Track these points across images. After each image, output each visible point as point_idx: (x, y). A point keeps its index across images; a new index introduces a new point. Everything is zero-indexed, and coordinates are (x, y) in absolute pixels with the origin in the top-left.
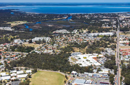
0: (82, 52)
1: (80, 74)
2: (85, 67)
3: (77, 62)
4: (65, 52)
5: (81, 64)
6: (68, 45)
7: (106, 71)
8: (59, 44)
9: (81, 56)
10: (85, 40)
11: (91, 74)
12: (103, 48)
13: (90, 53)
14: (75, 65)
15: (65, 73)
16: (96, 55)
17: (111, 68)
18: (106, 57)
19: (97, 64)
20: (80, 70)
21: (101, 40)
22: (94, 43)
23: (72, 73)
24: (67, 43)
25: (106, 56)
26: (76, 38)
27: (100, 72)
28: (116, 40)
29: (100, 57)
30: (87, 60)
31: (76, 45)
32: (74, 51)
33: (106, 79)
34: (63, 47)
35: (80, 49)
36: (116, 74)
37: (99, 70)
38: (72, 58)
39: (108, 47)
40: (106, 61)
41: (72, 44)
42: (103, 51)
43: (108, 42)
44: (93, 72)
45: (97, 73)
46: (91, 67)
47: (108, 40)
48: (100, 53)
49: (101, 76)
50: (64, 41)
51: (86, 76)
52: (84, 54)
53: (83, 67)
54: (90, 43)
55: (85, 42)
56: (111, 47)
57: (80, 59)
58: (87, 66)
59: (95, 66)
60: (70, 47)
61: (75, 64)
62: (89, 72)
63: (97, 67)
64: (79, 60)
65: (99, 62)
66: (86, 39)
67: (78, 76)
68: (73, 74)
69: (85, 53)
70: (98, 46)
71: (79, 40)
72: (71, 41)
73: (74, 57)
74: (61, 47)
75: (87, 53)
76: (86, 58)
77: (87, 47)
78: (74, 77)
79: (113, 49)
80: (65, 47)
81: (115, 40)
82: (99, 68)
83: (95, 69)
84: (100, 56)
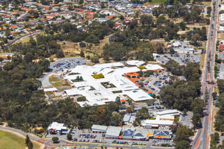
0: (88, 58)
1: (77, 133)
2: (96, 107)
3: (70, 92)
4: (29, 59)
5: (83, 99)
6: (42, 33)
7: (165, 118)
8: (8, 32)
9: (85, 71)
10: (103, 16)
11: (113, 131)
12: (163, 40)
13: (117, 60)
14: (61, 101)
15: (26, 130)
16: (135, 65)
17: (184, 108)
18: (169, 70)
19: (139, 95)
20: (79, 117)
21: (156, 12)
22: (132, 25)
23: (49, 128)
24: (40, 28)
25: (170, 67)
26: (70, 9)
27: (145, 123)
28: (209, 12)
29: (150, 73)
30: (105, 84)
31: (70, 32)
32: (61, 56)
33: (163, 145)
34: (25, 40)
35: (83, 46)
36: (198, 125)
37: (143, 115)
38: (52, 79)
39: (177, 37)
40: (171, 83)
41: (55, 28)
42: (160, 51)
43: (179, 20)
44: (123, 124)
45: (135, 125)
46: (115, 106)
47: (182, 15)
48: (152, 59)
49: (146, 134)
50: (27, 19)
51: (99, 137)
52: (97, 62)
53: (88, 108)
54: (119, 26)
55: (101, 20)
56: (189, 36)
57: (80, 79)
58: (102, 103)
59: (130, 101)
60: (47, 39)
61: (64, 97)
62: (108, 125)
63: (139, 107)
64: (77, 84)
65: (146, 87)
66: (106, 13)
67: (70, 138)
68: (53, 132)
69: (101, 60)
70: (147, 33)
71: (82, 14)
72: (54, 19)
73: (60, 73)
74: (17, 42)
75: (107, 61)
76: (101, 76)
77: (107, 39)
78: (56, 141)
79: (196, 44)
80: (31, 40)
81: (205, 14)
82: (145, 110)
83: (130, 111)
84: (151, 67)
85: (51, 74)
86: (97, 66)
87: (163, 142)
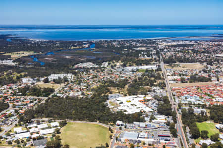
0: (122, 94)
1: (128, 125)
2: (132, 114)
3: (120, 108)
4: (99, 95)
5: (125, 111)
6: (101, 84)
7: (161, 119)
8: (87, 83)
9: (122, 99)
10: (122, 77)
11: (142, 124)
12: (149, 87)
13: (134, 95)
15: (107, 124)
16: (142, 97)
17: (168, 114)
18: (155, 99)
19: (148, 109)
20: (127, 118)
21: (143, 75)
23: (116, 123)
24: (99, 82)
26: (108, 74)
27: (154, 121)
28: (163, 75)
29: (148, 100)
31: (112, 84)
32: (111, 93)
33: (164, 131)
34: (95, 87)
35: (118, 89)
37: (152, 118)
38: (111, 103)
39: (154, 86)
40: (158, 104)
41: (105, 82)
42: (150, 91)
43: (153, 79)
44: (145, 121)
45: (150, 122)
46: (140, 114)
47: (153, 76)
48: (147, 95)
49: (156, 126)
50: (93, 78)
51: (137, 127)
52: (125, 95)
54: (130, 81)
55: (122, 79)
56: (159, 85)
57: (122, 103)
59: (145, 112)
60: (103, 86)
61: (118, 110)
62: (139, 122)
63: (149, 114)
64: (121, 105)
65: (149, 106)
66: (123, 75)
67: (126, 127)
68: (119, 125)
69: (127, 95)
70: (142, 84)
71: (114, 76)
72: (104, 78)
73: (112, 100)
74: (92, 88)
75: (130, 95)
76: (130, 102)
77: (127, 86)
78: (121, 129)
79: (163, 88)
80: (98, 87)
82: (152, 116)
83: (147, 116)
84: (148, 98)
85: (109, 101)
86: (126, 97)
87: (164, 129)
